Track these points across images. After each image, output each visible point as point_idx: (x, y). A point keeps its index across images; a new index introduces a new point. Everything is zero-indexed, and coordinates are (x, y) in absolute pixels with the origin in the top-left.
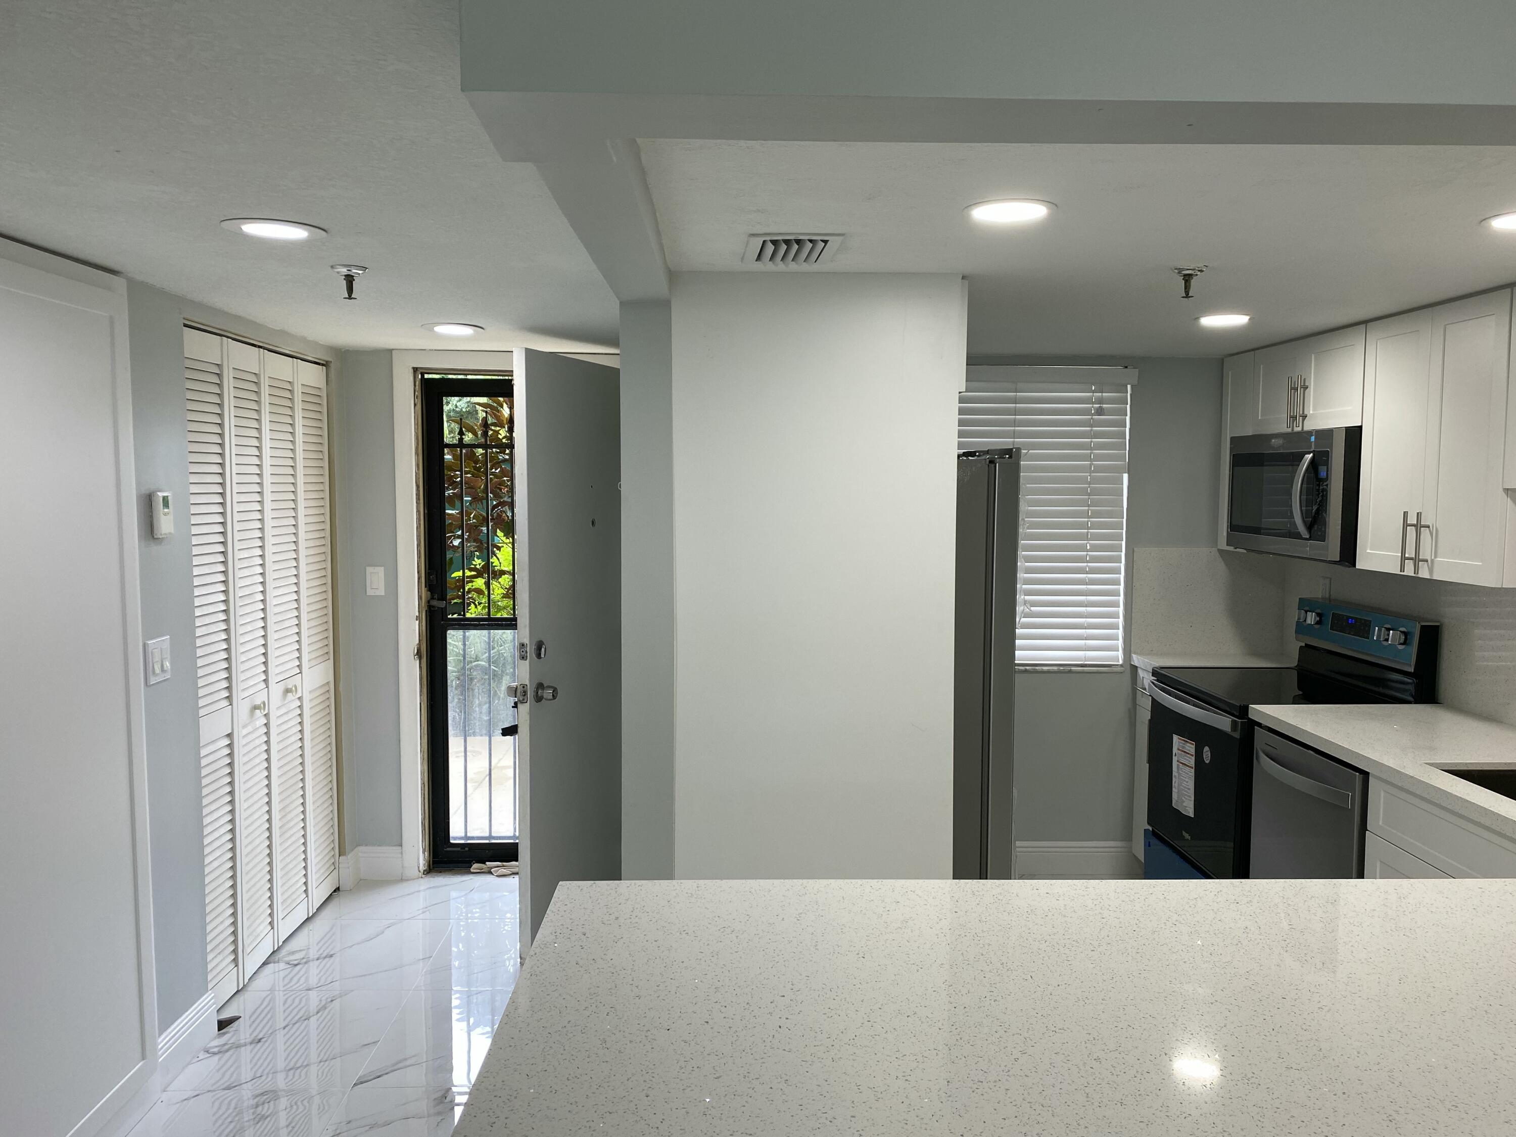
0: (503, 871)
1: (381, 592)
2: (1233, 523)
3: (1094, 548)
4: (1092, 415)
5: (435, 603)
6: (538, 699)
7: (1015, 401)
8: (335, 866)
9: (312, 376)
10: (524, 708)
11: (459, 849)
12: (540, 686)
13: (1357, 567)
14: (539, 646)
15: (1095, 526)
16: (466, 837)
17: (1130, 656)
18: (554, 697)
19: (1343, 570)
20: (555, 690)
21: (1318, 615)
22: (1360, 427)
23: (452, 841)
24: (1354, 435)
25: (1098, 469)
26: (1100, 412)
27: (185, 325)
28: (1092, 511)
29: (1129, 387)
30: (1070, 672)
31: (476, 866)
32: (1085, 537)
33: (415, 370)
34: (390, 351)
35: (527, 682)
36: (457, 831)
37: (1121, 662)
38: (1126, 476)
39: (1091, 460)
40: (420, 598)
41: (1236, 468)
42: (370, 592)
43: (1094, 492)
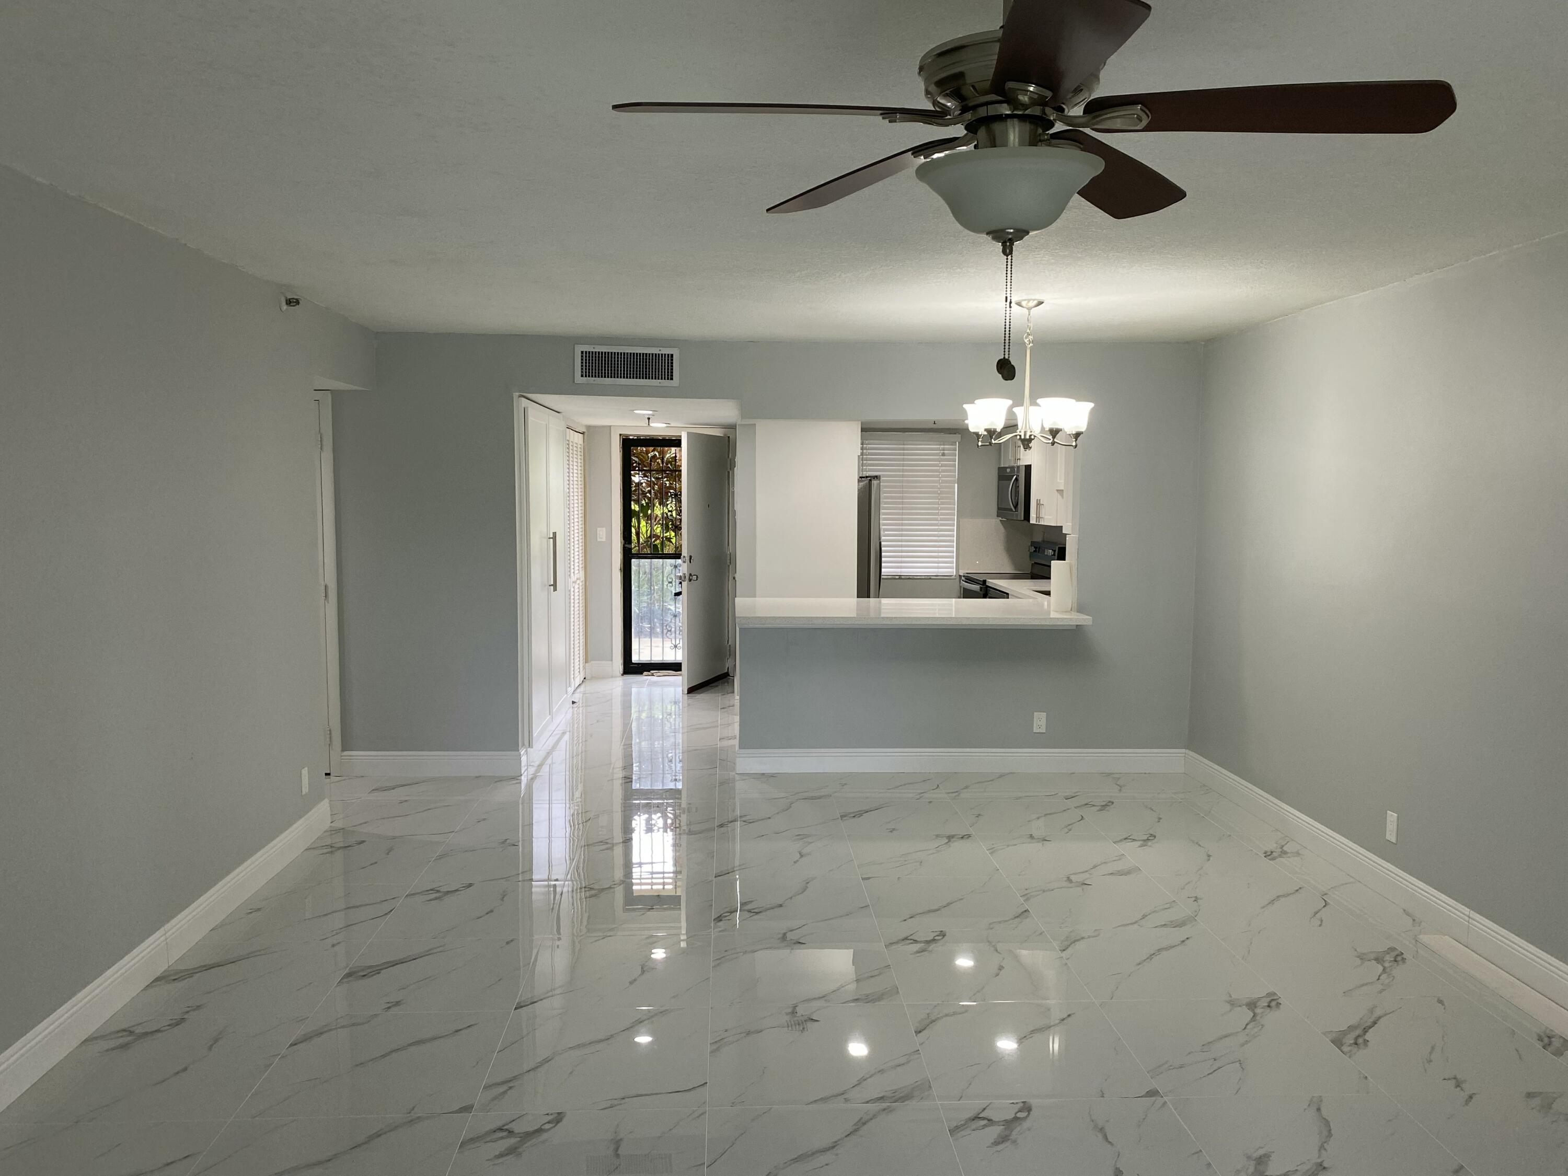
0: (658, 674)
1: (604, 540)
2: (999, 506)
3: (942, 520)
4: (940, 456)
5: (626, 546)
6: (690, 580)
7: (904, 449)
8: (584, 668)
9: (578, 439)
10: (685, 584)
11: (636, 666)
12: (690, 575)
13: (1031, 522)
14: (691, 557)
15: (942, 509)
16: (639, 660)
17: (959, 571)
18: (697, 579)
19: (1026, 522)
20: (697, 577)
21: (1035, 547)
22: (1031, 465)
23: (633, 662)
24: (1028, 468)
25: (944, 482)
26: (943, 455)
27: (567, 428)
28: (941, 502)
29: (957, 443)
30: (930, 579)
31: (645, 673)
32: (937, 514)
33: (620, 435)
34: (610, 426)
35: (686, 572)
36: (635, 658)
37: (955, 574)
38: (956, 485)
39: (940, 478)
40: (621, 542)
41: (1000, 482)
42: (599, 540)
43: (942, 493)
